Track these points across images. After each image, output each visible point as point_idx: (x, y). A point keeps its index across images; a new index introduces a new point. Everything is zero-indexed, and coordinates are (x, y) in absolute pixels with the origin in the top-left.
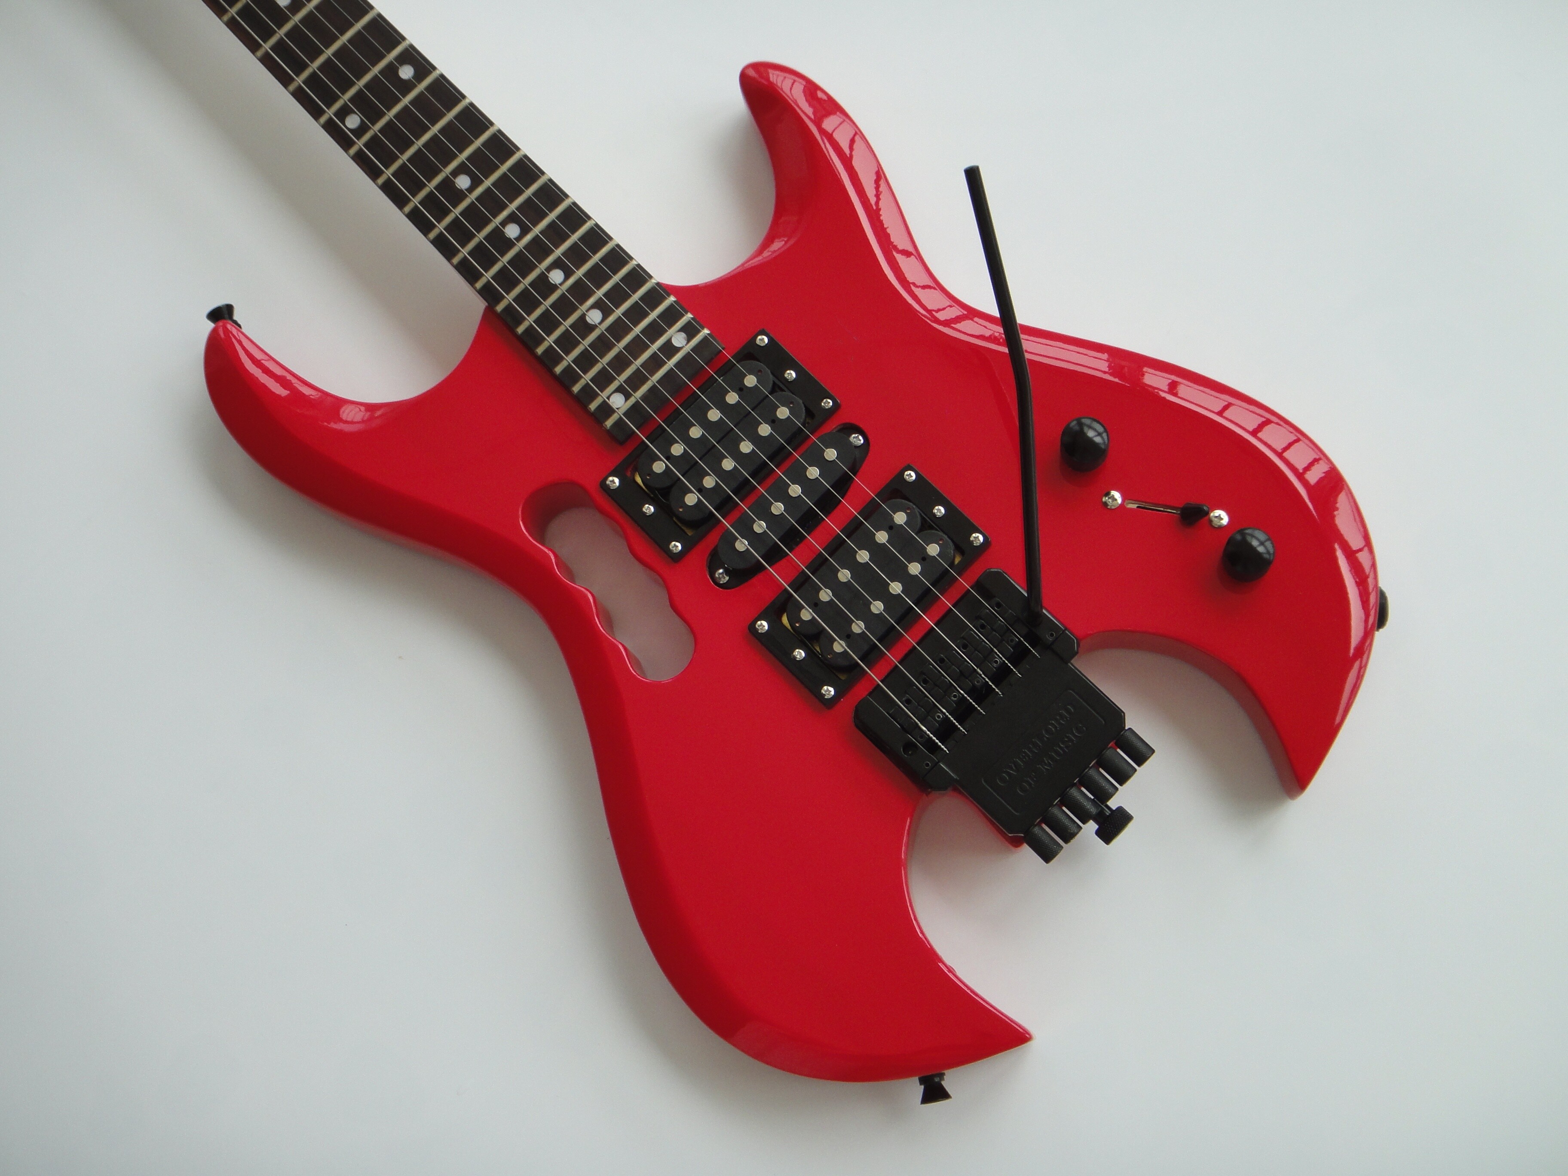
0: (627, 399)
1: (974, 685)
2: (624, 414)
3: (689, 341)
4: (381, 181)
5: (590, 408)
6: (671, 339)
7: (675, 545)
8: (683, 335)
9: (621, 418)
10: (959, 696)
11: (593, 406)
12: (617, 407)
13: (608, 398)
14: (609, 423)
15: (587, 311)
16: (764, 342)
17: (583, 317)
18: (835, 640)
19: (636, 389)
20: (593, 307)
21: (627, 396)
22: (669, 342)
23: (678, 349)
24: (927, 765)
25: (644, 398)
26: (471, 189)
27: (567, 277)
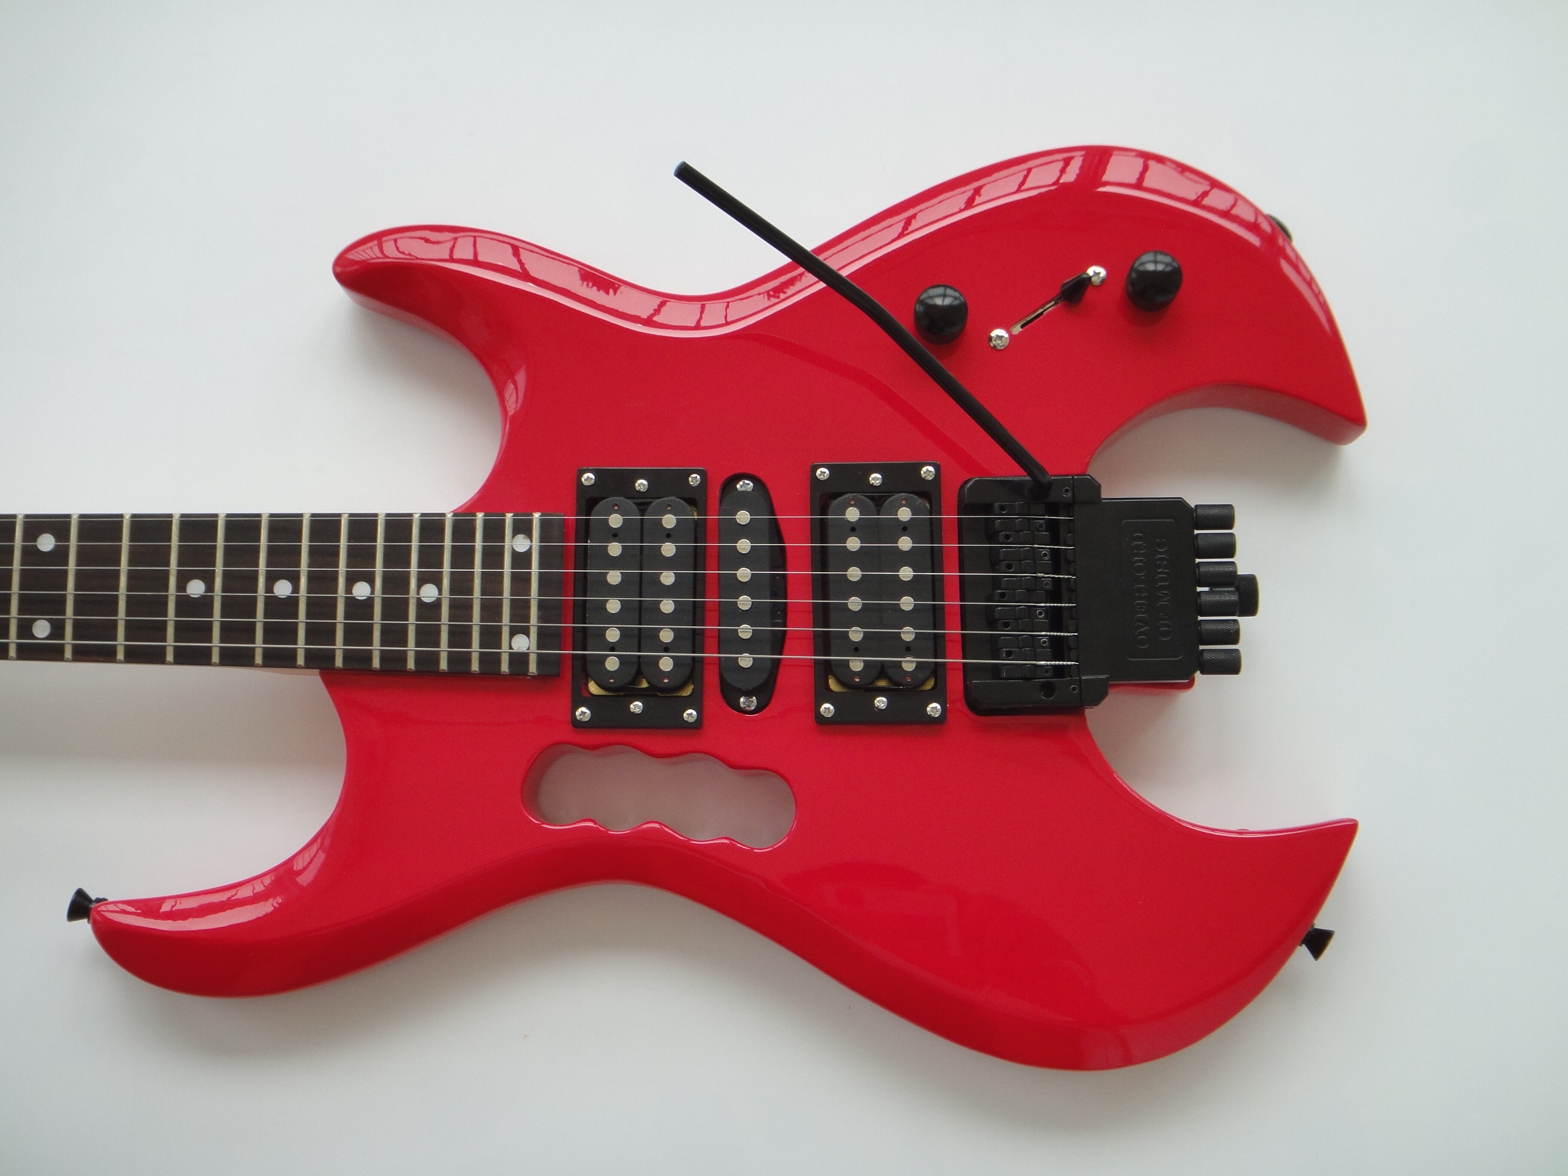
0: (527, 634)
1: (1046, 591)
2: (538, 648)
3: (530, 536)
4: (120, 656)
5: (504, 672)
6: (513, 550)
7: (688, 714)
8: (520, 537)
9: (539, 655)
10: (1043, 610)
11: (505, 668)
12: (526, 648)
13: (511, 648)
14: (533, 668)
15: (418, 593)
16: (592, 479)
17: (420, 603)
18: (901, 662)
19: (527, 619)
20: (419, 586)
21: (526, 632)
22: (515, 555)
23: (529, 553)
24: (1074, 689)
25: (541, 618)
26: (210, 588)
27: (372, 583)
